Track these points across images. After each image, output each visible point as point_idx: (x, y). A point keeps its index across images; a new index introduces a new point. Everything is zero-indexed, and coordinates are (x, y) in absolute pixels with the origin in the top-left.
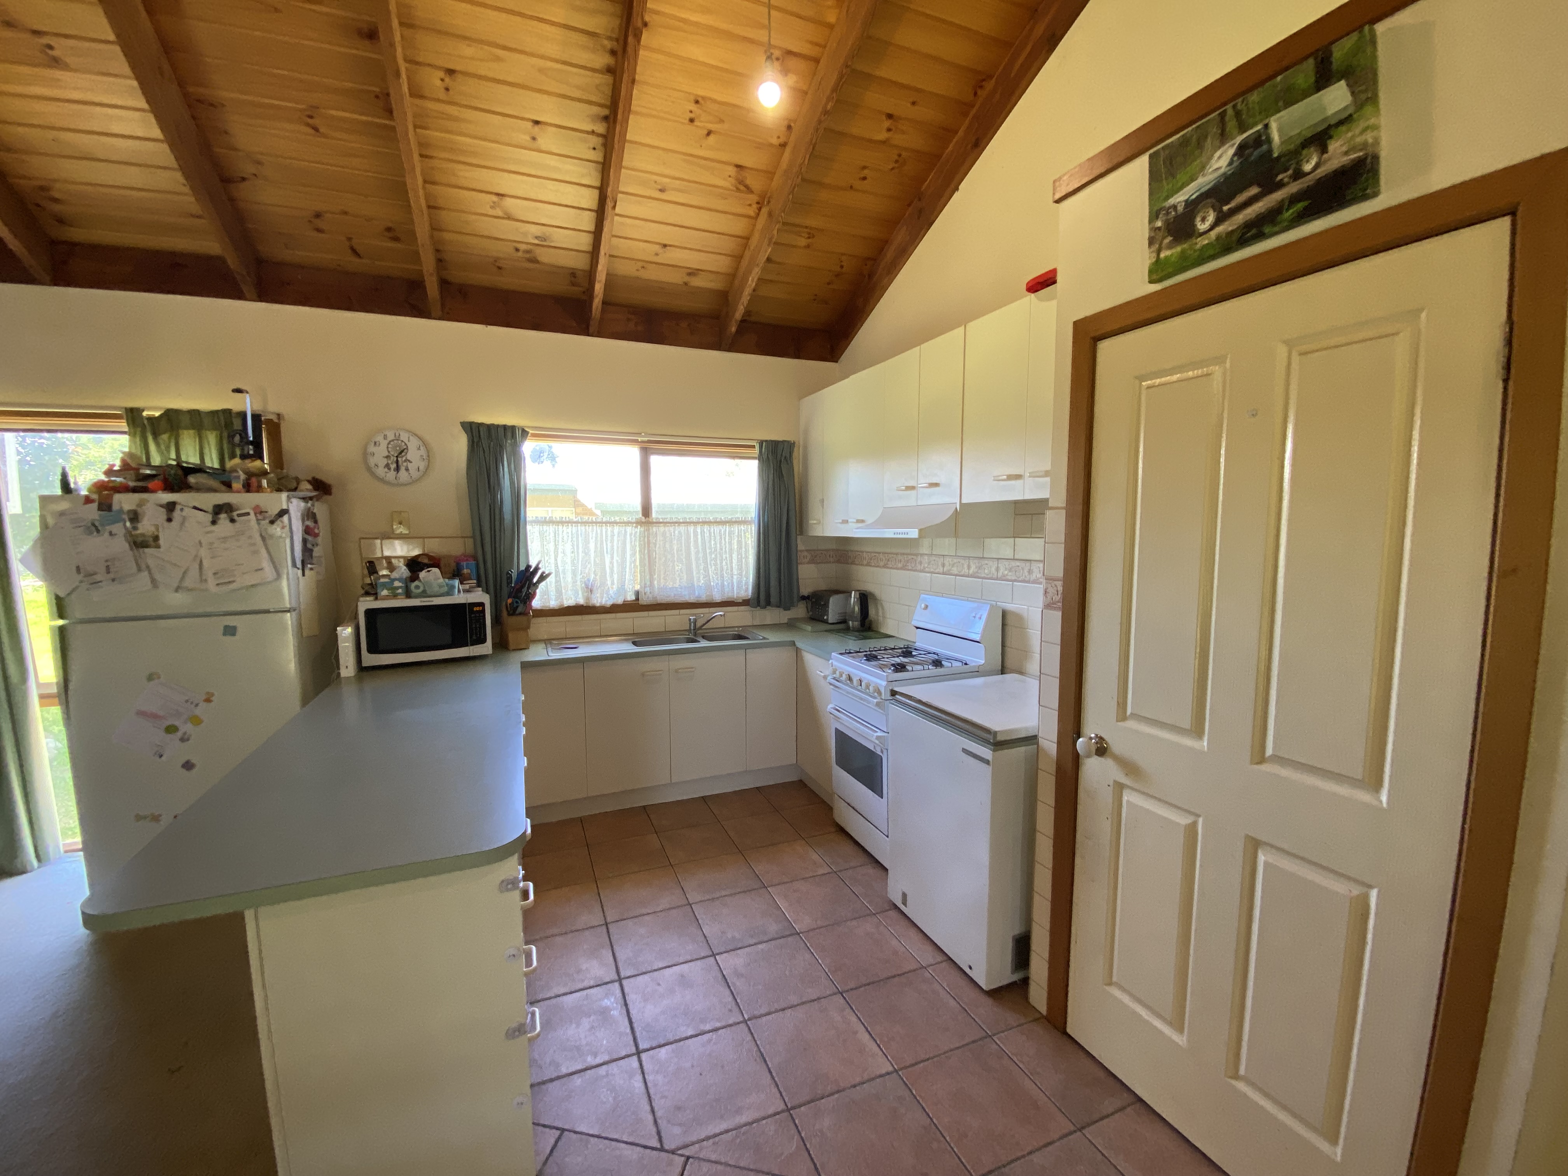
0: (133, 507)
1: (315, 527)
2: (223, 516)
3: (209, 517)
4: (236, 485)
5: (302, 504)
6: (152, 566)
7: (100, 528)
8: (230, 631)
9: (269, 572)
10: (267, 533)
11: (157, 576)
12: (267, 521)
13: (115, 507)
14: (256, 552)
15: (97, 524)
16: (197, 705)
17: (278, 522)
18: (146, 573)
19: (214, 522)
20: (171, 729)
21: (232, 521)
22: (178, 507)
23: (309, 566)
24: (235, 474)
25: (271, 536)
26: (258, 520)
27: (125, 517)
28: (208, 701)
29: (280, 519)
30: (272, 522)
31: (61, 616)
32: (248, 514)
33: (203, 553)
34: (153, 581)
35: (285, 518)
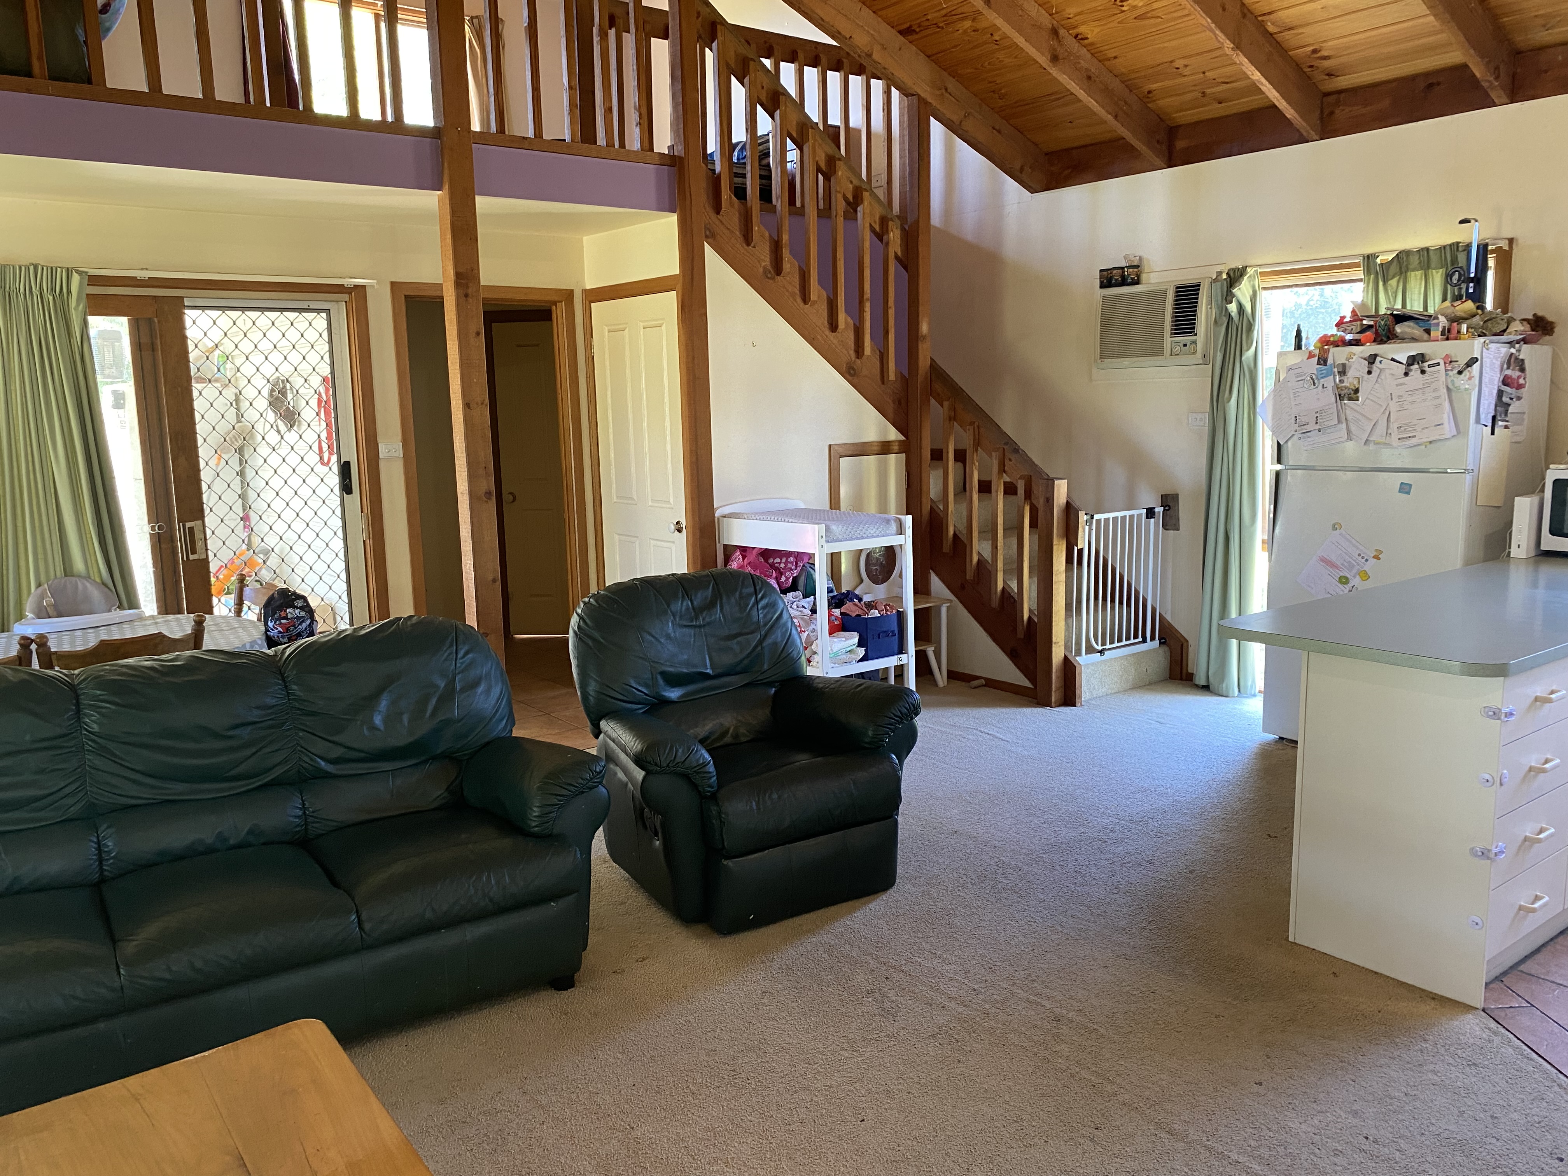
0: (1344, 361)
1: (1519, 377)
2: (1415, 367)
3: (1402, 368)
4: (1436, 333)
5: (1504, 350)
6: (1349, 418)
7: (1316, 381)
8: (1405, 488)
9: (1448, 429)
10: (1453, 384)
11: (1353, 428)
12: (1455, 372)
13: (1330, 361)
14: (1439, 406)
15: (1314, 377)
16: (1367, 560)
17: (1466, 373)
18: (1344, 426)
19: (1406, 374)
20: (1344, 580)
21: (1423, 372)
22: (1378, 359)
23: (1500, 423)
24: (1435, 321)
25: (1458, 388)
26: (1446, 370)
27: (1336, 370)
28: (1377, 557)
29: (1469, 369)
30: (1460, 373)
31: (1279, 461)
32: (1438, 364)
33: (1393, 407)
34: (1349, 432)
35: (1476, 366)
